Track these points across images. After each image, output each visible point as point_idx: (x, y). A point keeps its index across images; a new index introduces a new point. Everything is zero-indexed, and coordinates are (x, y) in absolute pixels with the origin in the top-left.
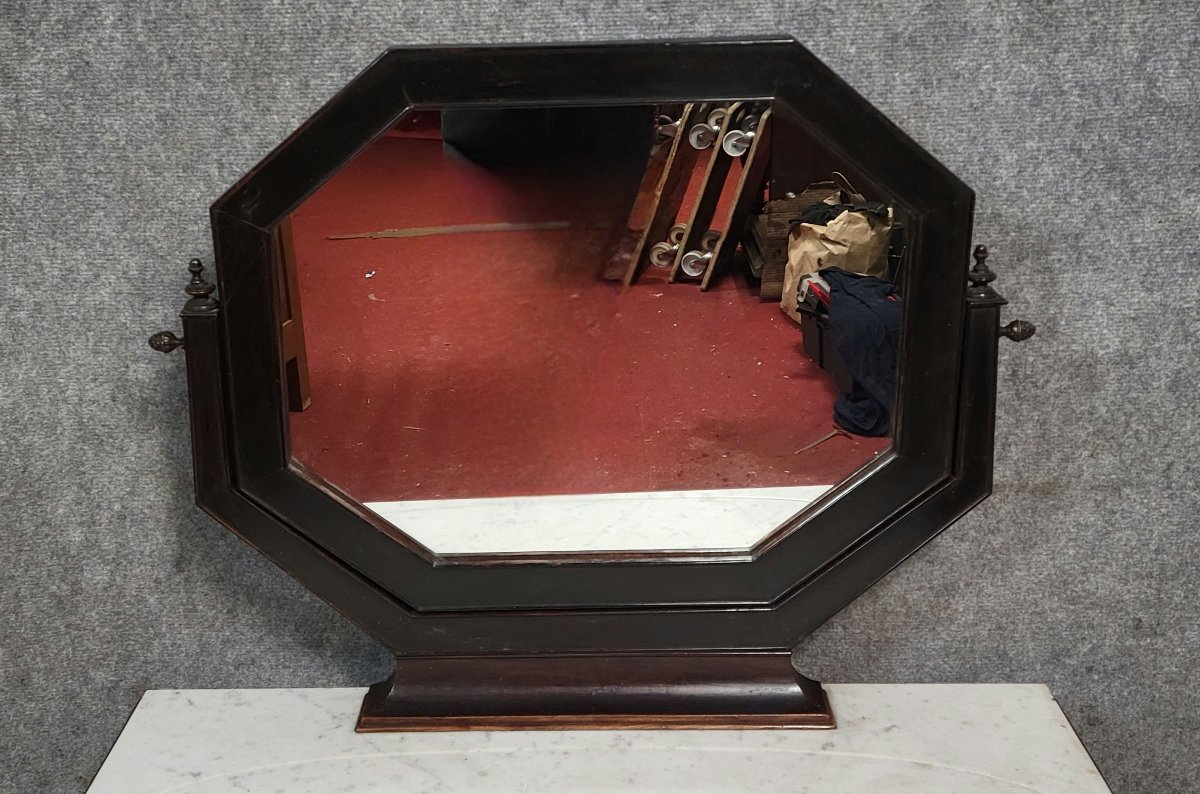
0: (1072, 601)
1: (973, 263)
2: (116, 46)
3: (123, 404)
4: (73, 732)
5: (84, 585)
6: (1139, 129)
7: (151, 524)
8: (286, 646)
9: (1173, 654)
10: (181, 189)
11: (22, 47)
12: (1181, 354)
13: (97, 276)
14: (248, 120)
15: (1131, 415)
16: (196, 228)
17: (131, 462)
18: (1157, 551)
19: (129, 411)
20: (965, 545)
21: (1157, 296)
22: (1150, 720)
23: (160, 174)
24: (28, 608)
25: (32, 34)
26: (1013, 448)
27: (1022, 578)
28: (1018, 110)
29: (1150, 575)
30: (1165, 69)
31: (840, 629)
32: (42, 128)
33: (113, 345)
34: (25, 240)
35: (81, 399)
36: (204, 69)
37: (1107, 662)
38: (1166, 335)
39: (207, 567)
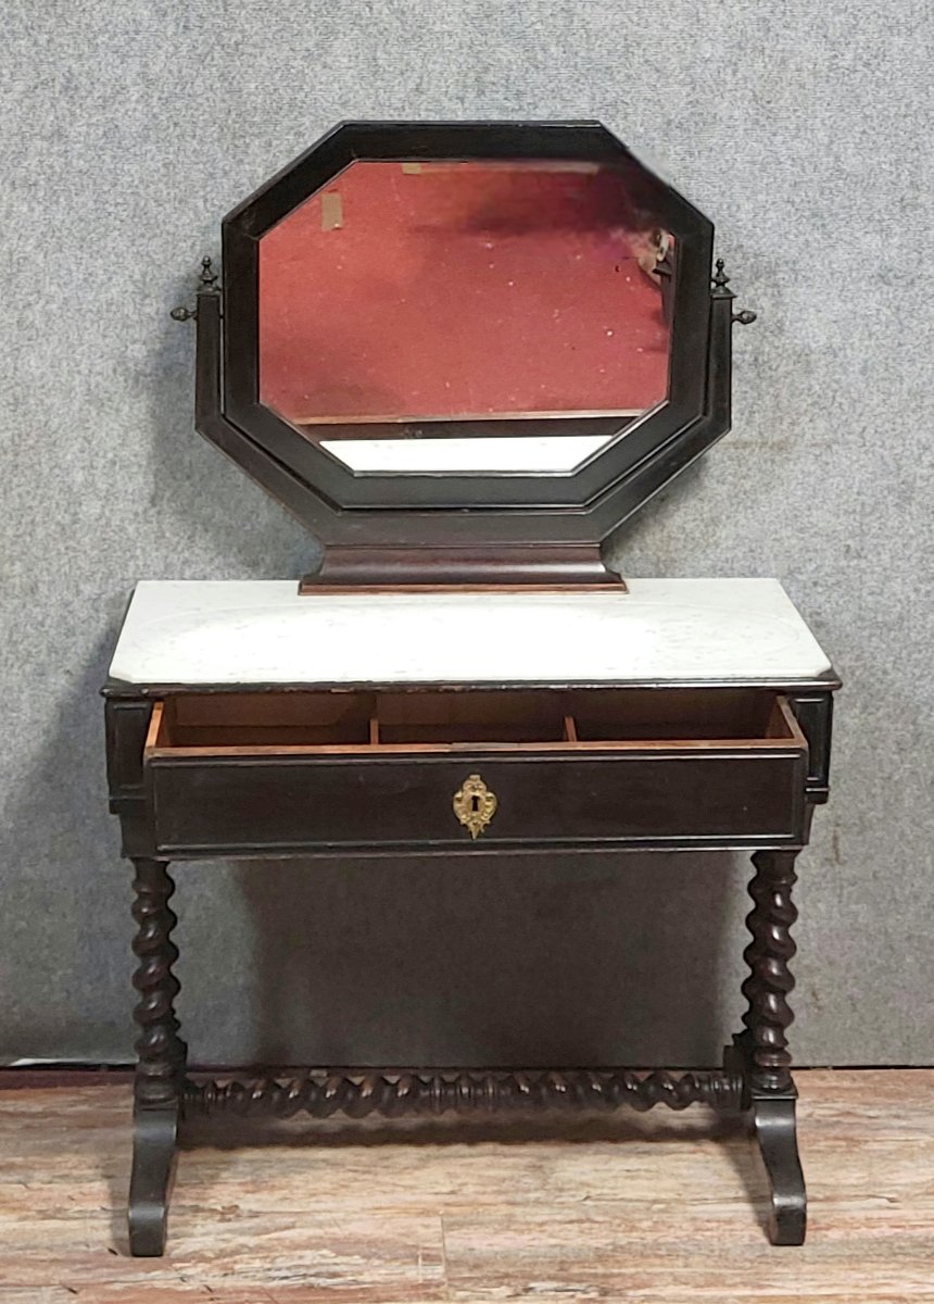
0: (801, 530)
1: (715, 270)
2: (137, 114)
3: (121, 375)
4: (65, 634)
5: (81, 516)
6: (830, 188)
7: (135, 469)
8: (230, 565)
9: (873, 572)
10: (176, 216)
11: (73, 114)
12: (867, 347)
13: (110, 279)
14: (227, 168)
15: (836, 391)
16: (184, 245)
17: (123, 420)
18: (858, 494)
19: (126, 381)
20: (725, 488)
21: (850, 306)
22: (859, 624)
23: (161, 205)
24: (40, 532)
25: (81, 105)
26: (756, 415)
27: (766, 512)
28: (752, 173)
29: (854, 511)
30: (846, 149)
31: (638, 552)
32: (80, 171)
33: (117, 331)
34: (61, 251)
35: (90, 371)
36: (199, 132)
37: (827, 578)
38: (857, 335)
39: (175, 502)
